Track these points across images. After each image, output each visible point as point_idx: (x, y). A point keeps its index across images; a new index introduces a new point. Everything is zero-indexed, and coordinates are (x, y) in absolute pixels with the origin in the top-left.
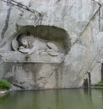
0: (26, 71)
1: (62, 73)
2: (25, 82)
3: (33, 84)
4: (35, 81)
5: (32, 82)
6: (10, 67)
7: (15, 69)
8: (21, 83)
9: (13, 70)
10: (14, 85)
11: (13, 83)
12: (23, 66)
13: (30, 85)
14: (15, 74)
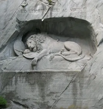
0: (31, 84)
1: (82, 87)
2: (29, 99)
3: (41, 101)
4: (43, 97)
5: (39, 99)
6: (10, 78)
7: (16, 81)
8: (24, 100)
9: (14, 83)
10: (14, 102)
11: (13, 100)
12: (27, 77)
13: (36, 103)
14: (16, 88)
